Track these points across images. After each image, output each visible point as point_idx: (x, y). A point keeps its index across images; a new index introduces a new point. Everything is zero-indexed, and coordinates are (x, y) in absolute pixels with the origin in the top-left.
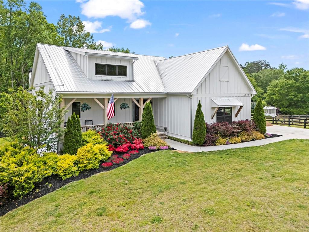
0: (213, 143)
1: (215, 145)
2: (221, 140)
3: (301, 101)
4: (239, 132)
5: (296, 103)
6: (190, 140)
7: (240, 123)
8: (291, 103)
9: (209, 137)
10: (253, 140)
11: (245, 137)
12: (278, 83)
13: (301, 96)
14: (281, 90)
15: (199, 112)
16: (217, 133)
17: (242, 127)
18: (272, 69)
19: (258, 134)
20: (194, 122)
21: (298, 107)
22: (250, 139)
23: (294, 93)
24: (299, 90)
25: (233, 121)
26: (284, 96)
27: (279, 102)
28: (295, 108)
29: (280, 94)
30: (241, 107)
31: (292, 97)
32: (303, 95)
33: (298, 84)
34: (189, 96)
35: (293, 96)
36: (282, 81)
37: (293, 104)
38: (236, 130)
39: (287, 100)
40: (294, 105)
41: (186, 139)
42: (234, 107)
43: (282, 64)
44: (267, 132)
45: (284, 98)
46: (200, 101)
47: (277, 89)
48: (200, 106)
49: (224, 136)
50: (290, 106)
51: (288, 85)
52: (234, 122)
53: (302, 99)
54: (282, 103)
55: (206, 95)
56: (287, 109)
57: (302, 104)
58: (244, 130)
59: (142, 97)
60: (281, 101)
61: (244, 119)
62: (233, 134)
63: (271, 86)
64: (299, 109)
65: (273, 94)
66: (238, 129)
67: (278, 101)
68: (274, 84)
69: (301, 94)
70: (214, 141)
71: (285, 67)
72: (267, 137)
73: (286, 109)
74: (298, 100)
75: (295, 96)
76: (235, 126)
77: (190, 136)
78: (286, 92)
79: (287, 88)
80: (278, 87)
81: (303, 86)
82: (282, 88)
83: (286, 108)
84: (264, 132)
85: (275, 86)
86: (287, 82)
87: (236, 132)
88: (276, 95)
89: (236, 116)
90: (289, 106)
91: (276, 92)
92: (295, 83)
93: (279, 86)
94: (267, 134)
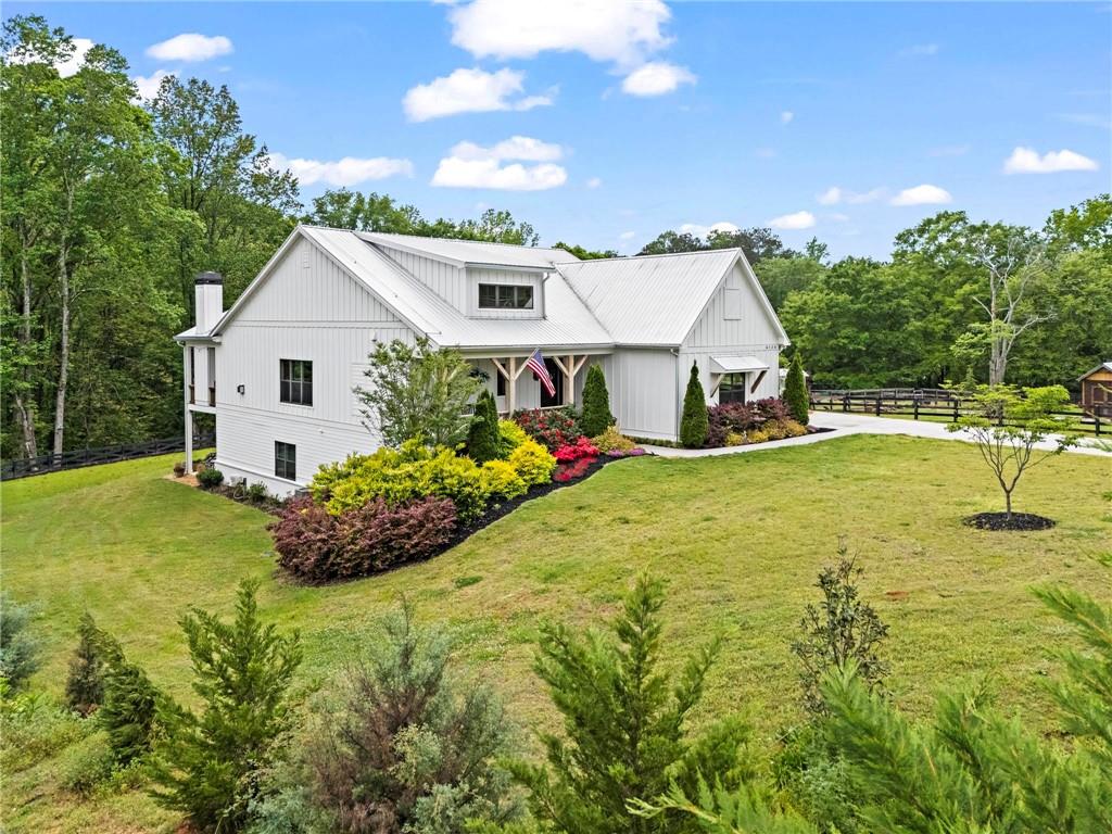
0: (721, 442)
1: (724, 446)
2: (734, 437)
3: (868, 353)
4: (762, 423)
5: (855, 359)
6: (674, 439)
7: (762, 405)
8: (841, 358)
9: (713, 431)
10: (787, 437)
11: (774, 432)
12: (809, 302)
13: (866, 338)
14: (816, 321)
15: (694, 385)
16: (724, 424)
17: (766, 412)
18: (787, 255)
19: (794, 426)
20: (683, 403)
21: (858, 369)
22: (783, 435)
23: (849, 331)
24: (861, 321)
25: (746, 400)
26: (823, 339)
27: (810, 356)
28: (854, 372)
29: (814, 333)
30: (763, 373)
31: (845, 341)
32: (871, 336)
33: (858, 306)
34: (673, 351)
35: (847, 338)
36: (818, 296)
37: (845, 360)
38: (757, 418)
39: (832, 349)
40: (847, 365)
41: (664, 438)
42: (749, 373)
43: (815, 241)
44: (810, 424)
45: (822, 345)
46: (695, 362)
47: (807, 319)
48: (695, 371)
49: (738, 430)
50: (839, 367)
51: (833, 307)
52: (751, 404)
53: (868, 346)
54: (816, 357)
55: (702, 350)
56: (832, 374)
57: (868, 360)
58: (771, 418)
59: (571, 354)
60: (814, 352)
61: (767, 397)
62: (752, 426)
63: (791, 311)
64: (862, 375)
65: (796, 334)
66: (760, 416)
67: (808, 354)
68: (797, 305)
69: (867, 334)
70: (722, 438)
71: (822, 249)
72: (811, 432)
73: (830, 376)
74: (860, 350)
75: (852, 339)
76: (756, 411)
77: (673, 432)
78: (830, 328)
79: (830, 315)
80: (809, 313)
81: (871, 310)
82: (819, 315)
83: (829, 372)
84: (804, 421)
85: (801, 311)
86: (831, 300)
87: (757, 422)
88: (802, 335)
89: (753, 390)
90: (837, 366)
91: (803, 327)
92: (852, 301)
93: (812, 311)
94: (811, 427)
